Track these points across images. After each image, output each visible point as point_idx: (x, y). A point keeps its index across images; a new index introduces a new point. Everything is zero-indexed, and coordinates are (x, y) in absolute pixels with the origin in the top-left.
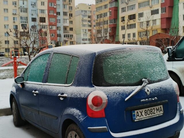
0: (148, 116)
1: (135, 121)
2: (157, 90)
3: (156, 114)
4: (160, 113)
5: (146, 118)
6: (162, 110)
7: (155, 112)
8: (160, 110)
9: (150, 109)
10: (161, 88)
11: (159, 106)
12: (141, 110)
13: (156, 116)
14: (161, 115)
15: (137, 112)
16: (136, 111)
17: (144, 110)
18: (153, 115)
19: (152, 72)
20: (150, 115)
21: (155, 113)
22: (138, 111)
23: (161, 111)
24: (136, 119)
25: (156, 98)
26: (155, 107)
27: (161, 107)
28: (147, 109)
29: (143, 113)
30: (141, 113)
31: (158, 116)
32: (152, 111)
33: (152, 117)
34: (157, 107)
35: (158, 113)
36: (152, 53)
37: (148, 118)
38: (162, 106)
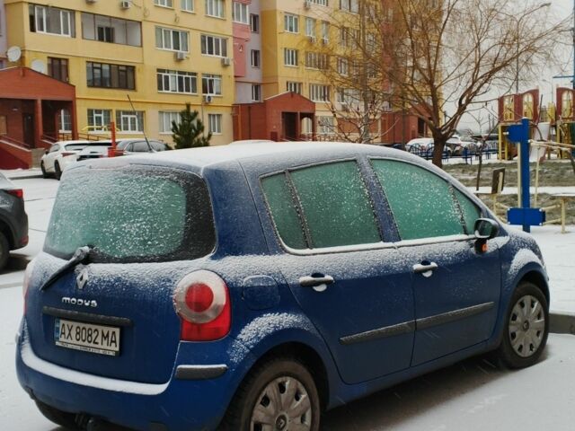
0: (80, 342)
1: (57, 343)
2: (104, 281)
3: (99, 346)
4: (109, 348)
5: (75, 347)
6: (115, 342)
7: (99, 340)
8: (112, 341)
9: (87, 326)
10: (118, 279)
11: (111, 330)
12: (70, 323)
13: (97, 351)
14: (111, 354)
15: (63, 325)
16: (62, 322)
17: (76, 324)
18: (92, 345)
19: (112, 233)
20: (86, 343)
21: (97, 343)
22: (66, 323)
23: (113, 344)
24: (60, 339)
25: (93, 302)
26: (100, 328)
27: (114, 333)
28: (82, 325)
29: (73, 333)
30: (70, 330)
31: (101, 352)
32: (91, 335)
33: (88, 350)
34: (106, 330)
35: (105, 346)
36: (137, 180)
37: (79, 348)
38: (117, 331)
